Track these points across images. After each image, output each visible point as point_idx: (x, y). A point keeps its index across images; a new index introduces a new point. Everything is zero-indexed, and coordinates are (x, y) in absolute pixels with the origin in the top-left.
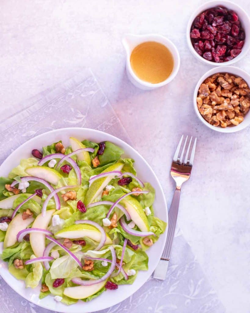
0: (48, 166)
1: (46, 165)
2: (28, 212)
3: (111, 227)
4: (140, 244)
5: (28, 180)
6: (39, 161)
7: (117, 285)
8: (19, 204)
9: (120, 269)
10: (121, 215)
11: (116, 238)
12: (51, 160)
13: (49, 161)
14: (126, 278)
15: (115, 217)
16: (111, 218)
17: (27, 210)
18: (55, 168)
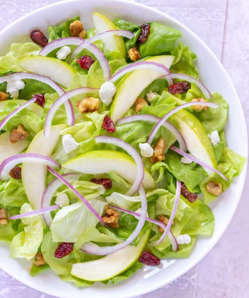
0: (55, 57)
1: (53, 55)
2: (20, 130)
3: (155, 160)
4: (200, 191)
5: (23, 78)
6: (41, 49)
7: (159, 260)
8: (5, 116)
9: (166, 233)
10: (172, 142)
11: (162, 179)
12: (62, 47)
13: (59, 49)
14: (174, 248)
15: (161, 144)
16: (154, 144)
17: (19, 126)
18: (67, 61)
